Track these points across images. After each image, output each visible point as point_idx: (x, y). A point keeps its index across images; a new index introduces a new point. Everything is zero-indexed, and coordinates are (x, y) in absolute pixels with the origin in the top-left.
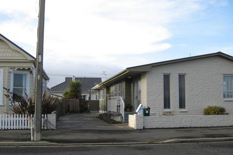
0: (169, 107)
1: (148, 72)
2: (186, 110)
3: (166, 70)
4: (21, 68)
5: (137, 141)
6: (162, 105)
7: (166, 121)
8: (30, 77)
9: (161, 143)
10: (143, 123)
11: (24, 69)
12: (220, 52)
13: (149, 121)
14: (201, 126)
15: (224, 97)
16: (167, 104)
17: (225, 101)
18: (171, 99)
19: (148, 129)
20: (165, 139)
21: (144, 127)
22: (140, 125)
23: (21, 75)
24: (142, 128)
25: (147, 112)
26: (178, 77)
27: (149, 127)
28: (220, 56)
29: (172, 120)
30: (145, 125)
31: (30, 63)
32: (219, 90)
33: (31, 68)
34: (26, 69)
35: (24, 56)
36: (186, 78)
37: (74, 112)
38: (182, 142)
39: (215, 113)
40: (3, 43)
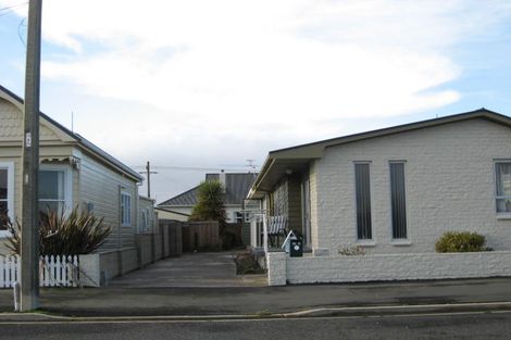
0: (370, 237)
1: (319, 159)
2: (409, 243)
3: (360, 154)
4: (50, 159)
5: (238, 312)
6: (354, 232)
7: (339, 268)
8: (74, 177)
9: (288, 317)
10: (284, 273)
11: (55, 161)
12: (483, 110)
13: (301, 266)
14: (421, 278)
15: (498, 210)
16: (364, 229)
17: (499, 220)
18: (373, 219)
19: (298, 285)
20: (301, 308)
21: (288, 282)
22: (280, 277)
23: (55, 174)
24: (284, 283)
25: (297, 248)
26: (388, 168)
27: (300, 282)
28: (484, 117)
29: (353, 265)
30: (290, 278)
31: (69, 148)
32: (484, 194)
33: (71, 158)
34: (61, 159)
35: (54, 134)
36: (408, 169)
37: (208, 248)
38: (335, 314)
39: (458, 249)
40: (12, 108)
